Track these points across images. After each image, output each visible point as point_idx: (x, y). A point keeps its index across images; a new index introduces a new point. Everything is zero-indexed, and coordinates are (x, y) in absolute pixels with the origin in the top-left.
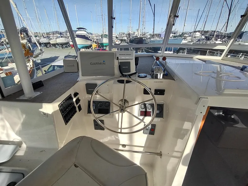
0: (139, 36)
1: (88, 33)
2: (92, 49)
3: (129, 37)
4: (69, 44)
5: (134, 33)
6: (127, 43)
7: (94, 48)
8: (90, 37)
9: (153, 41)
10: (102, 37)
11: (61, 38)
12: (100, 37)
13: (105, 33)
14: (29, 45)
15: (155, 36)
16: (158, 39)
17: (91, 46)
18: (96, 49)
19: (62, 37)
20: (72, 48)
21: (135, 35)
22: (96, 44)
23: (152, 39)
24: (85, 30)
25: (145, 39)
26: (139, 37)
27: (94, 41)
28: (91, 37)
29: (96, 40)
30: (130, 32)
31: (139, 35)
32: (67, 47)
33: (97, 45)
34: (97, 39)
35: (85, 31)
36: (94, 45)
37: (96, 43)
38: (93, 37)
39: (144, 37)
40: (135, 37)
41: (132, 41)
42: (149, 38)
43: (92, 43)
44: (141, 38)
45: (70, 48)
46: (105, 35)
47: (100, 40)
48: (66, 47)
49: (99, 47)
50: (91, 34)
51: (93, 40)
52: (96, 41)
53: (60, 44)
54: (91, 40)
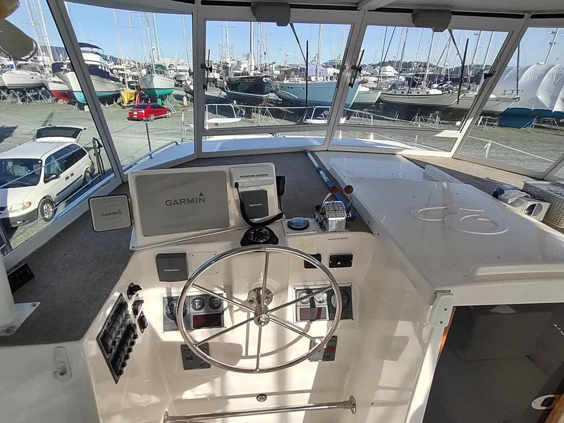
0: (253, 72)
1: (105, 58)
2: (120, 104)
3: (227, 75)
4: (46, 88)
5: (239, 63)
6: (223, 89)
7: (126, 102)
8: (112, 71)
9: (290, 87)
10: (149, 73)
11: (19, 72)
12: (144, 72)
13: (157, 62)
15: (293, 73)
16: (301, 82)
17: (117, 96)
18: (132, 104)
19: (19, 67)
20: (57, 100)
21: (242, 69)
22: (134, 91)
23: (285, 82)
24: (95, 50)
25: (268, 82)
26: (252, 74)
27: (126, 80)
28: (114, 71)
29: (130, 79)
30: (228, 61)
31: (251, 70)
32: (41, 98)
33: (136, 94)
34: (134, 77)
35: (97, 54)
36: (127, 94)
37: (132, 88)
38: (122, 70)
39: (266, 77)
40: (243, 74)
41: (233, 85)
42: (278, 79)
43: (120, 86)
44: (258, 79)
45: (50, 100)
46: (158, 66)
47: (144, 79)
48: (36, 97)
49: (141, 99)
50: (115, 60)
51: (121, 79)
52: (131, 82)
53: (16, 90)
54: (117, 80)
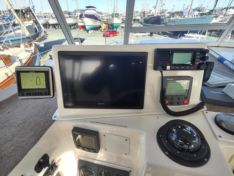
0: (156, 14)
1: (97, 12)
2: (101, 30)
3: (144, 17)
4: (78, 25)
5: (150, 11)
6: (141, 23)
7: (103, 29)
9: (173, 21)
10: (112, 17)
11: (70, 19)
12: (111, 17)
13: (116, 13)
14: (36, 26)
15: (176, 14)
16: (179, 18)
17: (100, 27)
18: (105, 30)
19: (70, 17)
20: (80, 29)
21: (151, 13)
22: (106, 25)
23: (171, 19)
24: (94, 9)
25: (163, 18)
26: (156, 16)
27: (104, 21)
28: (100, 17)
29: (105, 20)
30: (146, 10)
32: (76, 29)
33: (107, 26)
34: (107, 19)
36: (104, 26)
37: (106, 24)
38: (103, 17)
39: (162, 16)
40: (151, 16)
41: (146, 21)
42: (168, 17)
43: (101, 23)
44: (159, 17)
45: (78, 29)
46: (116, 14)
47: (110, 20)
48: (74, 28)
49: (108, 28)
50: (101, 13)
51: (102, 20)
52: (105, 21)
53: (69, 25)
54: (100, 21)
